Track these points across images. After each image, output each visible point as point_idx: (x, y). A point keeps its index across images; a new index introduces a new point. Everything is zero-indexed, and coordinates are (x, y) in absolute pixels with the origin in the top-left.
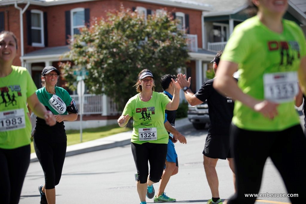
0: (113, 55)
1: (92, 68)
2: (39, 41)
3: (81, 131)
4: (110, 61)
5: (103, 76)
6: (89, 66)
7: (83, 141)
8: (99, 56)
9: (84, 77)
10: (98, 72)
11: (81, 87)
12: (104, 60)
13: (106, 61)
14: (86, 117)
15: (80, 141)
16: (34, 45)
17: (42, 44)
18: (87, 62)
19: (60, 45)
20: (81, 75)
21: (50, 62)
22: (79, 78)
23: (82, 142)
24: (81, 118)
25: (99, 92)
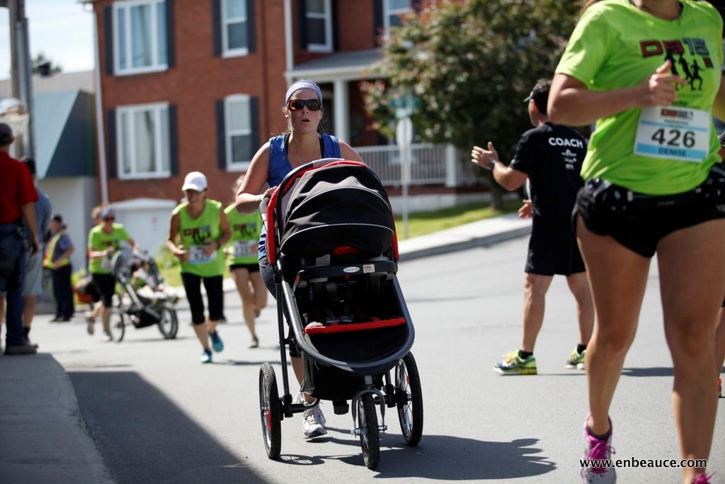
0: (467, 66)
1: (427, 92)
2: (322, 41)
3: (405, 216)
4: (462, 78)
5: (447, 108)
6: (420, 89)
7: (409, 234)
8: (438, 68)
9: (409, 110)
10: (437, 101)
11: (404, 131)
12: (450, 76)
13: (453, 80)
14: (414, 190)
15: (403, 236)
16: (314, 48)
17: (328, 47)
18: (415, 81)
19: (363, 48)
20: (404, 105)
21: (344, 82)
22: (401, 113)
23: (407, 236)
24: (405, 191)
25: (439, 139)
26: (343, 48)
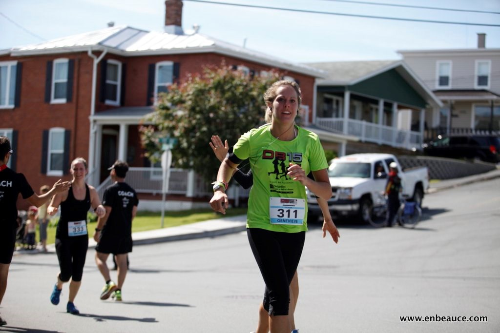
0: (208, 121)
1: (181, 136)
2: (114, 99)
3: (163, 214)
4: (204, 129)
5: (193, 147)
6: (177, 133)
7: (165, 226)
8: (190, 122)
9: (171, 146)
10: (187, 142)
11: (166, 159)
12: (197, 126)
13: (200, 128)
14: (171, 197)
15: (160, 226)
16: (108, 102)
17: (117, 103)
18: (174, 128)
19: (139, 105)
20: (168, 143)
21: (126, 125)
22: (165, 147)
23: (163, 227)
24: (164, 197)
25: (186, 166)
26: (126, 105)
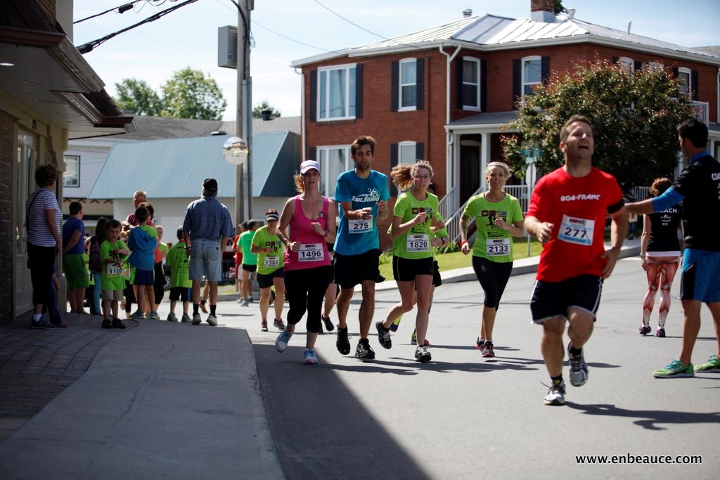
1: (550, 145)
2: (475, 104)
3: (529, 240)
6: (545, 143)
7: (531, 254)
9: (536, 159)
11: (531, 174)
15: (527, 254)
16: (466, 108)
17: (478, 108)
18: (542, 137)
19: (504, 110)
20: (532, 156)
21: (488, 134)
22: (529, 160)
23: (529, 256)
26: (488, 109)
